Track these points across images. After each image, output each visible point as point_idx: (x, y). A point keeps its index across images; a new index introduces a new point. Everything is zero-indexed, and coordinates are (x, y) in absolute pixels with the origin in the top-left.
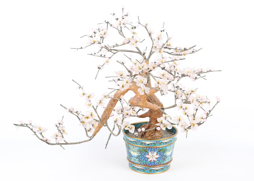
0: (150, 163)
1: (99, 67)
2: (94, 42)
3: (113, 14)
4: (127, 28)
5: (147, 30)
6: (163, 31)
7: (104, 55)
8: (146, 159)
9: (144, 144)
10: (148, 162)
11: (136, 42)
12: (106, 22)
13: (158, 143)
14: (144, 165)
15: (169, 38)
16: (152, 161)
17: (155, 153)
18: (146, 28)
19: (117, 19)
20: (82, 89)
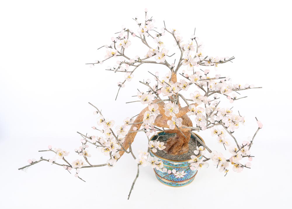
0: (177, 179)
1: (120, 85)
2: (113, 55)
3: (135, 19)
4: (151, 36)
5: (175, 37)
6: (195, 39)
7: (125, 70)
8: (173, 177)
9: (172, 165)
10: (175, 178)
11: (163, 55)
12: (126, 30)
13: (186, 163)
14: (171, 181)
15: (199, 45)
16: (180, 178)
17: (183, 172)
18: (173, 35)
19: (140, 24)
20: (100, 113)
